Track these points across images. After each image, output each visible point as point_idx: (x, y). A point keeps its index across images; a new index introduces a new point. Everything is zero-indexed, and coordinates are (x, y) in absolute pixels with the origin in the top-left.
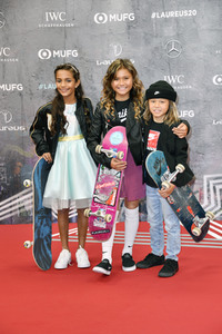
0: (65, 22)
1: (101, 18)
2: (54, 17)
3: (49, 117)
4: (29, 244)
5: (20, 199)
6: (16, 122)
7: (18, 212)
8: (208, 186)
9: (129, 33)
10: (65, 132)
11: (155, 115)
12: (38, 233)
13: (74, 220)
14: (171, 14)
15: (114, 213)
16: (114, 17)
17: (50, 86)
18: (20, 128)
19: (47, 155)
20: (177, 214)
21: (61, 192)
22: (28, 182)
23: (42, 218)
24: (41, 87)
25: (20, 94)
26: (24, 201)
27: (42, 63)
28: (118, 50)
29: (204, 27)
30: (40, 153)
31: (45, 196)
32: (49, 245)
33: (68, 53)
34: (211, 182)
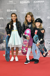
0: (13, 3)
1: (22, 2)
2: (11, 2)
3: (10, 25)
4: (4, 55)
5: (2, 45)
6: (2, 27)
7: (2, 48)
8: (46, 42)
9: (28, 6)
10: (13, 29)
11: (37, 26)
12: (7, 53)
13: (15, 50)
14: (38, 2)
15: (27, 49)
16: (25, 2)
17: (10, 18)
18: (3, 28)
19: (9, 35)
20: (40, 50)
21: (12, 43)
22: (4, 41)
23: (8, 49)
24: (8, 18)
25: (3, 20)
26: (3, 45)
27: (8, 13)
28: (26, 10)
29: (46, 5)
30: (8, 34)
31: (8, 44)
32: (9, 56)
33: (14, 10)
34: (47, 42)
